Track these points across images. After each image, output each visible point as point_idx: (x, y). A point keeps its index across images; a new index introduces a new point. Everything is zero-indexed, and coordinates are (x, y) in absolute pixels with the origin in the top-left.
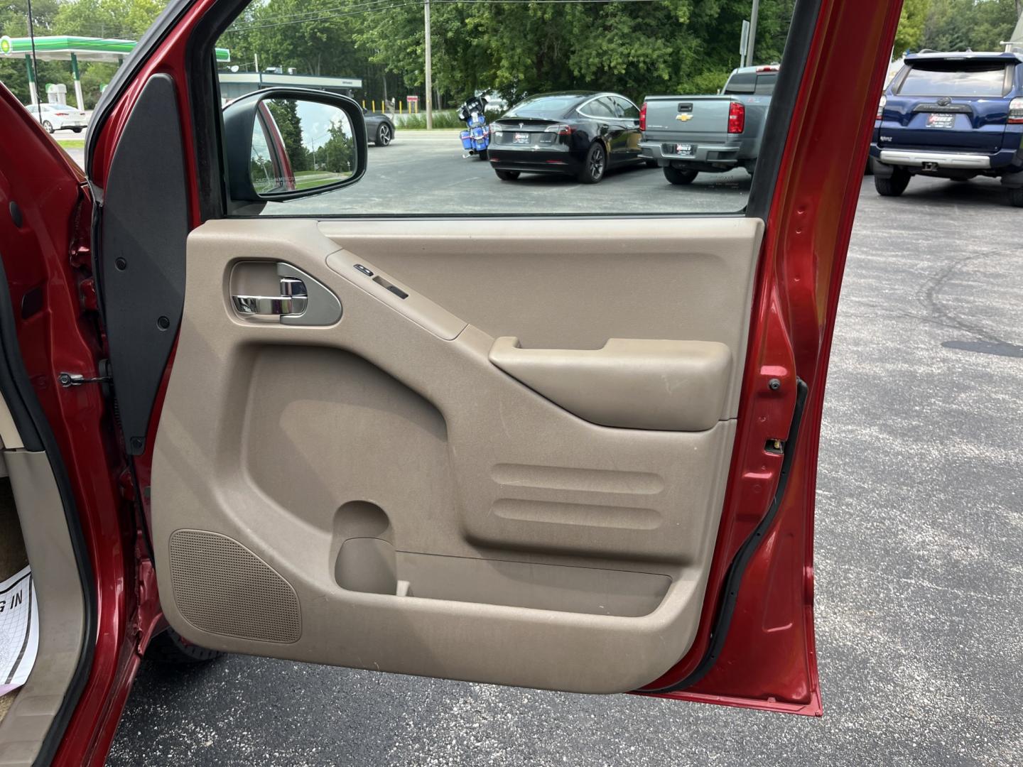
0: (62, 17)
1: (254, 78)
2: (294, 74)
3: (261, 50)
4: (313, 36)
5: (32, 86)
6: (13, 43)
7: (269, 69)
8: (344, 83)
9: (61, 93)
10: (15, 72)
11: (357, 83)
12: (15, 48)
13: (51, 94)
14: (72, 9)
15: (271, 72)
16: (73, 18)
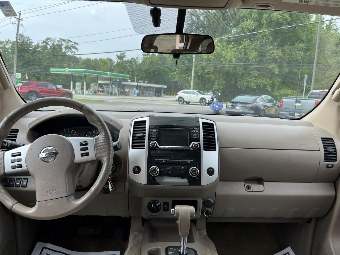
0: (80, 63)
1: (136, 84)
2: (147, 83)
3: (138, 75)
4: (153, 72)
5: (72, 83)
6: (69, 70)
7: (140, 81)
8: (161, 86)
9: (80, 85)
10: (66, 78)
11: (165, 87)
12: (69, 72)
13: (77, 85)
14: (83, 62)
15: (140, 82)
16: (83, 64)
